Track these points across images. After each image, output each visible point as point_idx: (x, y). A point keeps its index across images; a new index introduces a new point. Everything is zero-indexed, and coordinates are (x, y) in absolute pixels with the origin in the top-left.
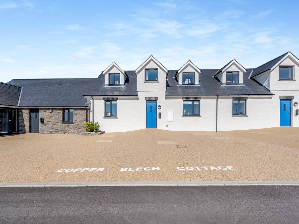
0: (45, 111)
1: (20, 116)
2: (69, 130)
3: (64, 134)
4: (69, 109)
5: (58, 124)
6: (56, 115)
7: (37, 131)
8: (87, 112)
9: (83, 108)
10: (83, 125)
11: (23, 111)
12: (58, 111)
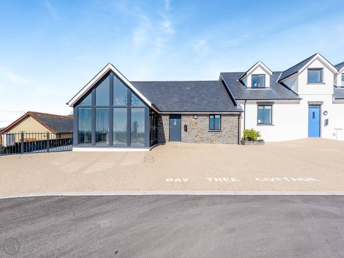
0: (189, 117)
1: (159, 123)
2: (216, 139)
3: (211, 143)
4: (214, 115)
5: (203, 132)
6: (201, 122)
7: (179, 139)
8: (239, 118)
9: (234, 114)
10: (233, 133)
11: (162, 116)
12: (204, 117)
